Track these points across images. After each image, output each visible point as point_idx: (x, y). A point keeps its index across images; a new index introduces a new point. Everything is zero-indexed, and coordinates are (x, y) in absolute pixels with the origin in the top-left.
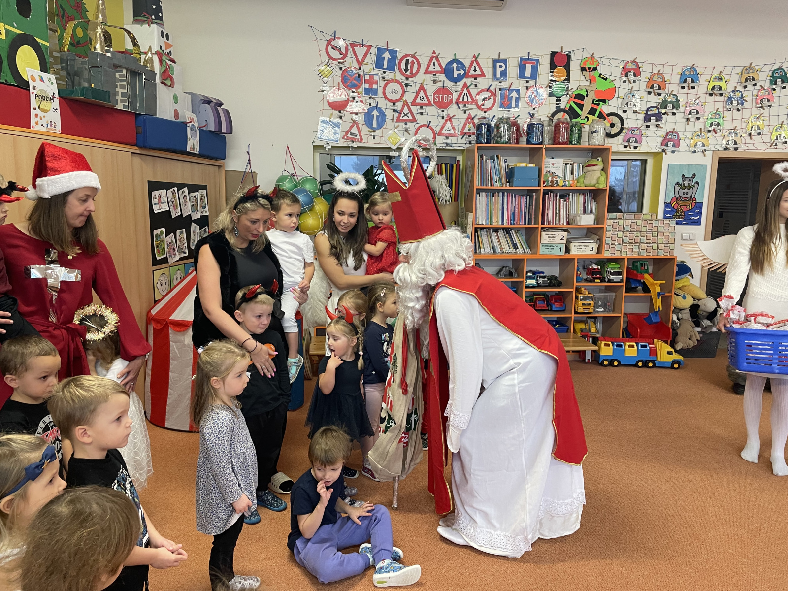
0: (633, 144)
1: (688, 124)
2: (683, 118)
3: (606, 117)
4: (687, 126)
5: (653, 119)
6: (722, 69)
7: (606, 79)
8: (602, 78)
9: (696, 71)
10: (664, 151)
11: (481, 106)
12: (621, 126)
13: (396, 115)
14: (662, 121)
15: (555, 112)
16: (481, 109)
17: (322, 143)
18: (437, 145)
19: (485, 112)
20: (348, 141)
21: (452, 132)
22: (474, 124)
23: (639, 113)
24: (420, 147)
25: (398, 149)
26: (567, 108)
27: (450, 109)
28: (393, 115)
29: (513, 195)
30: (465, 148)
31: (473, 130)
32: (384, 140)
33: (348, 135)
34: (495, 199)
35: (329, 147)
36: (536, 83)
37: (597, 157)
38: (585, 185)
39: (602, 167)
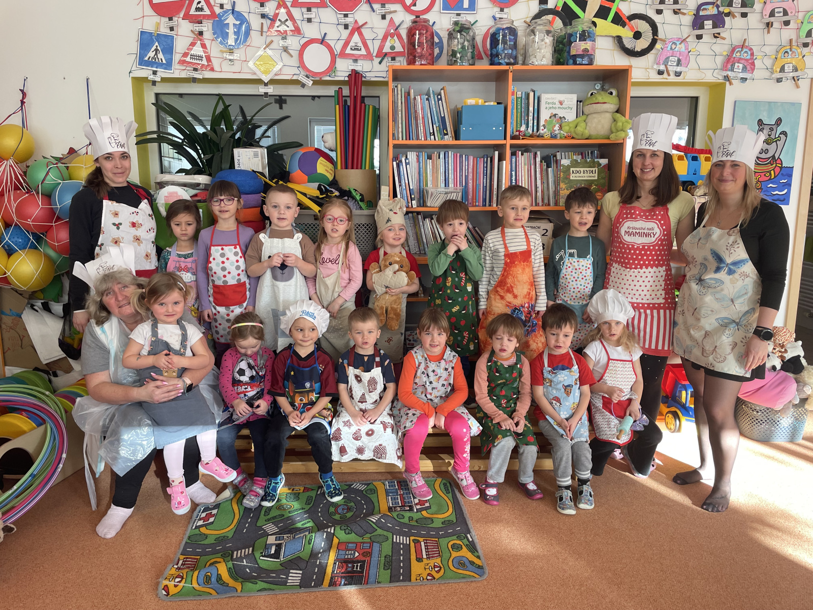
0: (672, 68)
1: (768, 32)
2: (761, 21)
3: (627, 21)
4: (767, 36)
5: (708, 24)
10: (727, 79)
11: (411, 5)
12: (653, 36)
13: (267, 23)
14: (723, 27)
15: (538, 16)
16: (412, 12)
17: (146, 72)
18: (339, 74)
19: (418, 17)
20: (187, 68)
21: (363, 52)
22: (400, 37)
23: (684, 14)
24: (309, 78)
25: (273, 82)
26: (559, 8)
27: (358, 12)
28: (262, 23)
29: (464, 156)
30: (386, 79)
31: (399, 48)
32: (248, 67)
33: (188, 59)
34: (433, 163)
35: (158, 79)
37: (608, 90)
38: (590, 136)
39: (618, 106)
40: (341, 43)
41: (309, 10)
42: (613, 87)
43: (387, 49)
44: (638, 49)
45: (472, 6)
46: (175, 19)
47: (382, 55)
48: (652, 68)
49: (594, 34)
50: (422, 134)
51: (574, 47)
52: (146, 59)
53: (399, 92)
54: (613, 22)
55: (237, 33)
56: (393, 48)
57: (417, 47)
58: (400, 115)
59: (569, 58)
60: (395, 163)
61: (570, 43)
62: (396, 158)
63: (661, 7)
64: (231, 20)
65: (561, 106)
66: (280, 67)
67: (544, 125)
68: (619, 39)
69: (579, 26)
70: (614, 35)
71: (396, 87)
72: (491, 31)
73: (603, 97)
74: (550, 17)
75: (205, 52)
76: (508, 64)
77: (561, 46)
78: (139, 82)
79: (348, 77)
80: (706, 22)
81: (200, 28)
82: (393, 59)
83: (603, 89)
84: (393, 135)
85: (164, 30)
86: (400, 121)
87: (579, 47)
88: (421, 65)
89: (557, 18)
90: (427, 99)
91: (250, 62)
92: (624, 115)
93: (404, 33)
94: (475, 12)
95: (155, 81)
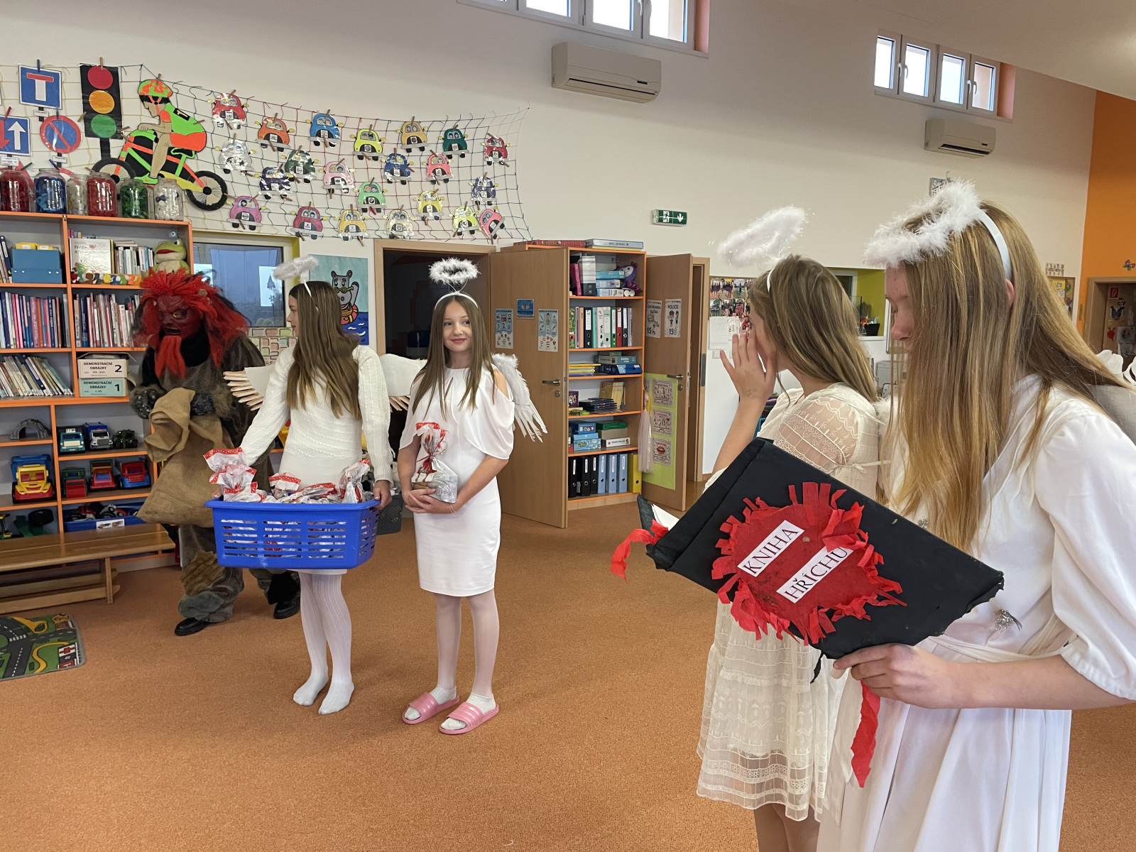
0: (247, 223)
1: (331, 197)
2: (323, 188)
3: (195, 177)
4: (329, 200)
5: (275, 186)
6: (373, 122)
7: (187, 118)
8: (180, 115)
9: (333, 120)
10: (298, 235)
12: (223, 193)
14: (289, 190)
15: (102, 164)
23: (251, 176)
26: (123, 158)
29: (24, 297)
36: (57, 113)
39: (185, 256)
44: (209, 203)
45: (25, 148)
48: (227, 221)
54: (180, 176)
63: (229, 167)
68: (189, 192)
70: (184, 188)
74: (114, 166)
80: (272, 184)
89: (122, 168)
94: (29, 155)
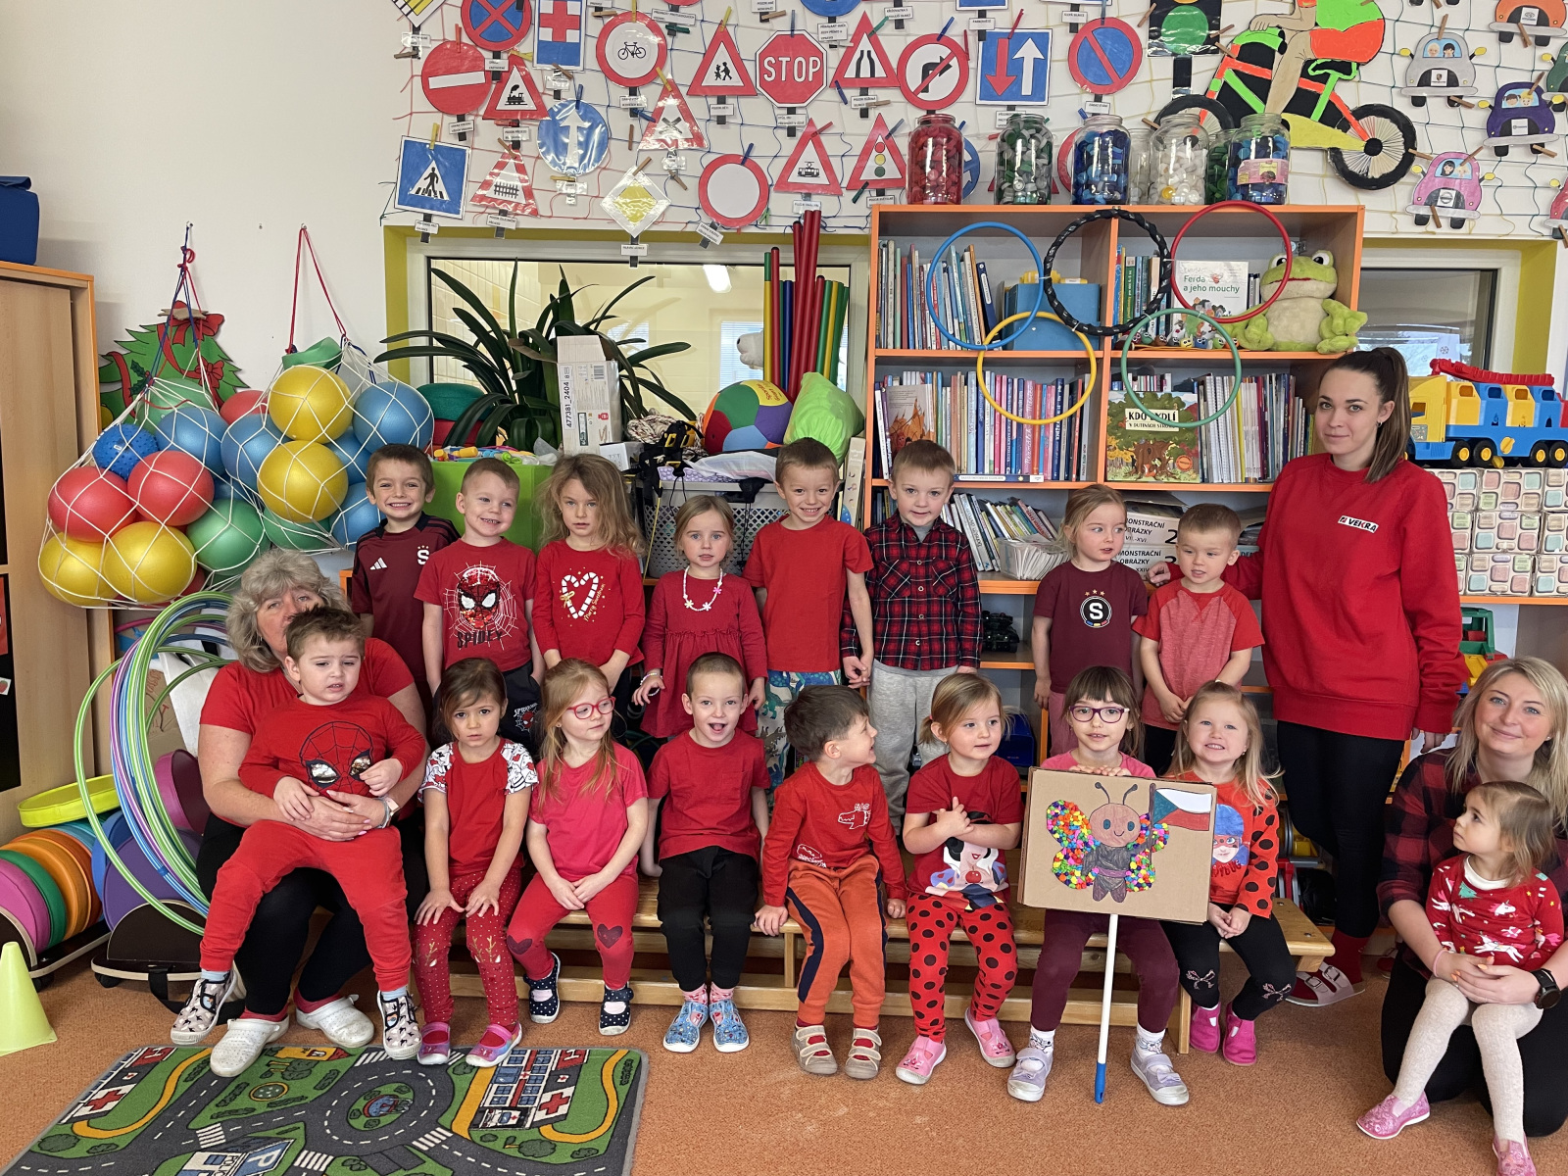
0: (1447, 213)
3: (1352, 119)
5: (1520, 126)
10: (1559, 235)
11: (918, 91)
12: (1406, 149)
13: (640, 125)
14: (1551, 131)
15: (1172, 108)
16: (918, 104)
17: (412, 218)
18: (774, 221)
19: (930, 112)
20: (488, 211)
21: (823, 179)
22: (895, 152)
23: (1469, 106)
24: (716, 229)
25: (647, 237)
26: (1213, 93)
27: (816, 103)
28: (632, 126)
29: (1016, 381)
30: (866, 231)
31: (892, 172)
32: (602, 209)
33: (490, 193)
34: (953, 394)
35: (433, 230)
36: (1104, 13)
37: (1314, 253)
38: (1274, 344)
39: (1334, 286)
40: (781, 163)
41: (722, 100)
42: (1324, 248)
43: (868, 174)
44: (1375, 173)
45: (1039, 91)
46: (470, 118)
47: (859, 187)
48: (1405, 212)
49: (1286, 144)
50: (934, 338)
51: (1246, 169)
52: (413, 192)
53: (891, 257)
54: (1321, 121)
55: (584, 145)
56: (880, 171)
57: (928, 170)
58: (891, 301)
59: (1233, 190)
60: (878, 393)
61: (1236, 163)
62: (880, 384)
63: (1423, 92)
64: (571, 119)
65: (1216, 286)
66: (662, 209)
67: (1180, 322)
68: (1335, 154)
69: (1255, 130)
70: (1326, 146)
71: (884, 246)
72: (1077, 139)
73: (1302, 267)
74: (1196, 110)
75: (522, 181)
76: (1108, 202)
77: (1216, 168)
78: (398, 237)
79: (793, 227)
80: (1514, 122)
81: (515, 135)
82: (881, 193)
83: (1301, 252)
84: (878, 338)
85: (449, 140)
86: (891, 313)
87: (1254, 169)
88: (936, 203)
89: (1209, 113)
90: (946, 270)
91: (605, 200)
92: (1346, 303)
93: (903, 144)
94: (1044, 103)
95: (428, 234)
